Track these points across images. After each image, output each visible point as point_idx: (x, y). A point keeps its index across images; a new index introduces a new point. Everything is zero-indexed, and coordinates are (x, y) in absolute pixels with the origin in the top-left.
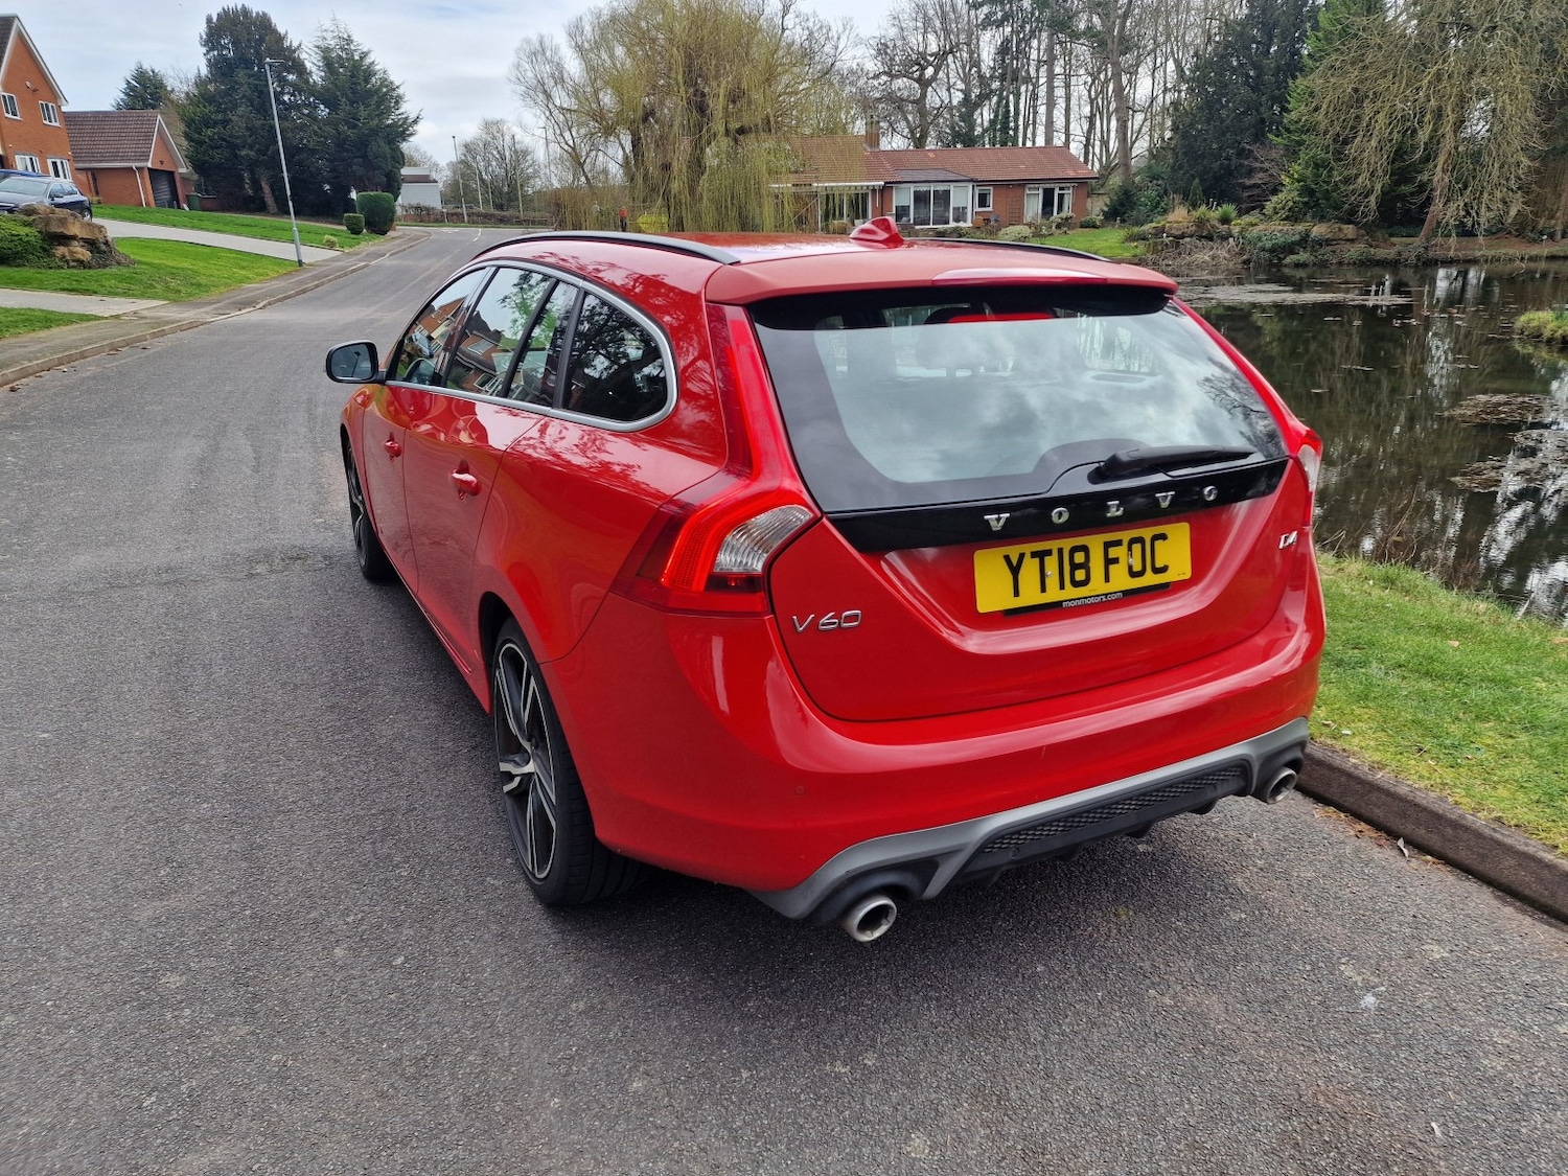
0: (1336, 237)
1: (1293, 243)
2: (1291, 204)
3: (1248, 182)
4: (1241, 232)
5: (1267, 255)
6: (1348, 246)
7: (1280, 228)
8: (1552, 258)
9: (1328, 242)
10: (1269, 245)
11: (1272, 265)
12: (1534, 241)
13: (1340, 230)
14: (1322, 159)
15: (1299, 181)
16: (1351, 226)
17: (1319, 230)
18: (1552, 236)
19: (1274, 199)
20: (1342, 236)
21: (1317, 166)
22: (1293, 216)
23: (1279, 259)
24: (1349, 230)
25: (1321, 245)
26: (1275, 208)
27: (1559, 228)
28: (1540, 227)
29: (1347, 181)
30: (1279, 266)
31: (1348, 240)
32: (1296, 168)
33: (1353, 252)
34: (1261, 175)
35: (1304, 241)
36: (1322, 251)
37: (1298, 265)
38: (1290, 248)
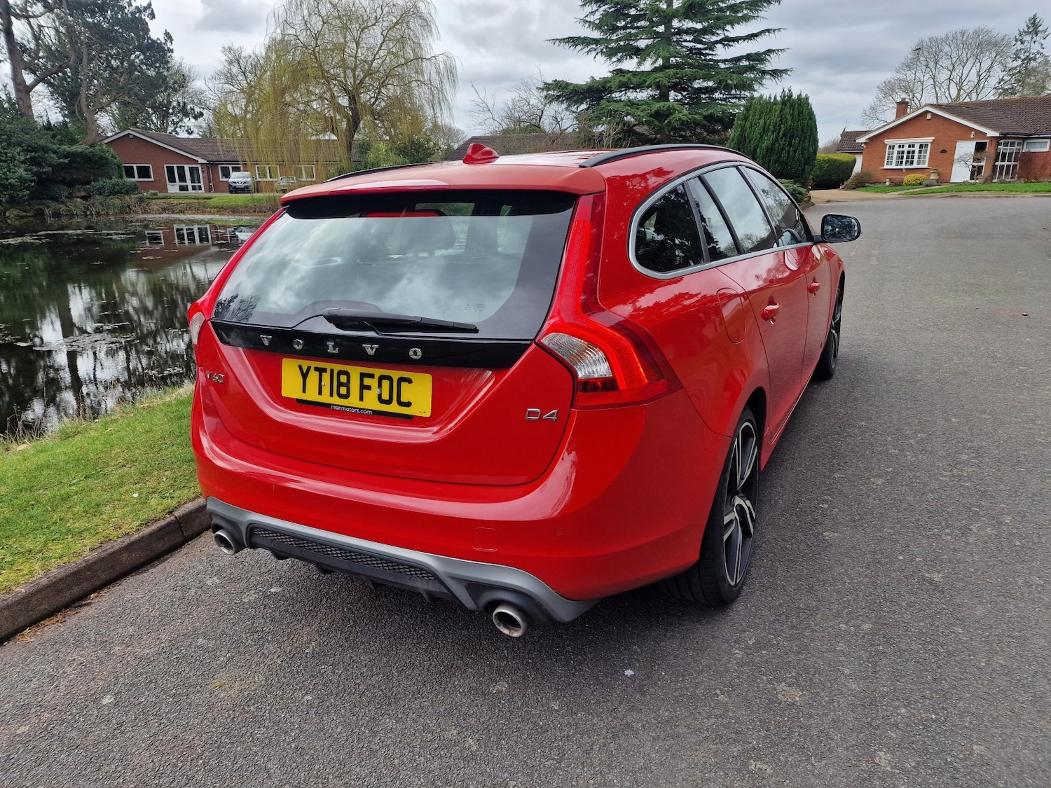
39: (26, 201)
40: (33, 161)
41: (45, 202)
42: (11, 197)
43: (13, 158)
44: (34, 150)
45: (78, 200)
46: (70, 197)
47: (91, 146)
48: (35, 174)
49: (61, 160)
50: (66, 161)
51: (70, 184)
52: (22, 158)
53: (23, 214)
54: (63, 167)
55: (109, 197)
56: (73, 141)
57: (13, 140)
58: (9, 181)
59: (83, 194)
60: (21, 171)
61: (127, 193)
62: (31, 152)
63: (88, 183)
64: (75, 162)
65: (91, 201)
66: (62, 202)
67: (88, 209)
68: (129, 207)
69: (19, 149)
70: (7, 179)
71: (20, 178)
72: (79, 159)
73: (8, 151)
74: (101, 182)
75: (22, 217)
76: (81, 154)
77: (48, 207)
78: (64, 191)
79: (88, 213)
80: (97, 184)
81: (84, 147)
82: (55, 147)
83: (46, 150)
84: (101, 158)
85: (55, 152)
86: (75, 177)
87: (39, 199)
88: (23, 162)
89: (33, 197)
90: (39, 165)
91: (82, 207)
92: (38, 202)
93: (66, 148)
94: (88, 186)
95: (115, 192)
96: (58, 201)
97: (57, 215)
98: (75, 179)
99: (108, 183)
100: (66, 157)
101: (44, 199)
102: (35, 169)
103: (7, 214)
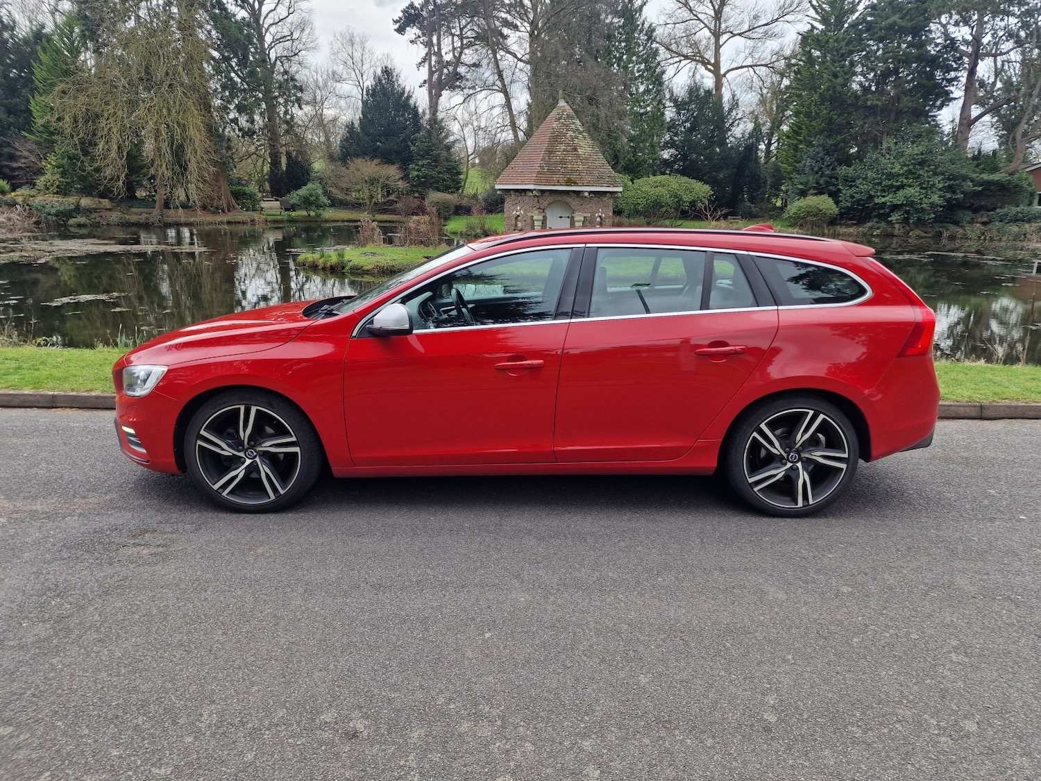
0: (98, 207)
1: (71, 210)
2: (58, 183)
3: (15, 165)
4: (24, 201)
5: (54, 218)
6: (108, 213)
7: (57, 199)
8: (229, 223)
9: (95, 210)
10: (53, 211)
11: (59, 225)
12: (214, 213)
13: (100, 202)
14: (73, 153)
15: (58, 167)
16: (106, 200)
17: (85, 202)
18: (223, 211)
19: (42, 179)
20: (102, 206)
21: (69, 158)
22: (63, 191)
23: (63, 221)
24: (106, 203)
25: (91, 212)
26: (46, 185)
27: (225, 206)
28: (215, 205)
29: (98, 170)
30: (65, 225)
31: (107, 209)
32: (52, 158)
33: (115, 217)
34: (24, 161)
35: (77, 209)
36: (93, 216)
37: (80, 226)
38: (68, 214)
39: (930, 223)
40: (951, 189)
41: (946, 225)
42: (919, 219)
43: (934, 185)
44: (954, 178)
45: (978, 225)
46: (972, 222)
47: (1010, 174)
48: (948, 201)
49: (975, 188)
50: (980, 189)
51: (975, 210)
52: (941, 186)
53: (924, 234)
54: (976, 194)
55: (1008, 225)
56: (995, 169)
57: (939, 169)
58: (922, 206)
59: (985, 219)
60: (935, 198)
61: (1029, 221)
62: (950, 180)
63: (994, 209)
64: (988, 190)
65: (990, 226)
66: (962, 227)
67: (983, 234)
68: (1025, 234)
69: (941, 177)
70: (922, 204)
71: (932, 204)
72: (992, 187)
73: (931, 179)
74: (1006, 210)
75: (922, 238)
76: (997, 183)
77: (947, 230)
78: (968, 215)
79: (982, 238)
80: (1002, 210)
81: (1003, 175)
82: (975, 176)
83: (964, 178)
84: (1016, 186)
85: (972, 180)
86: (983, 203)
87: (942, 222)
88: (940, 190)
89: (936, 220)
90: (954, 192)
91: (978, 232)
92: (940, 225)
93: (985, 176)
94: (992, 213)
95: (1016, 220)
96: (958, 226)
97: (952, 238)
98: (982, 206)
99: (1013, 210)
100: (981, 185)
101: (947, 222)
102: (948, 195)
103: (910, 234)
